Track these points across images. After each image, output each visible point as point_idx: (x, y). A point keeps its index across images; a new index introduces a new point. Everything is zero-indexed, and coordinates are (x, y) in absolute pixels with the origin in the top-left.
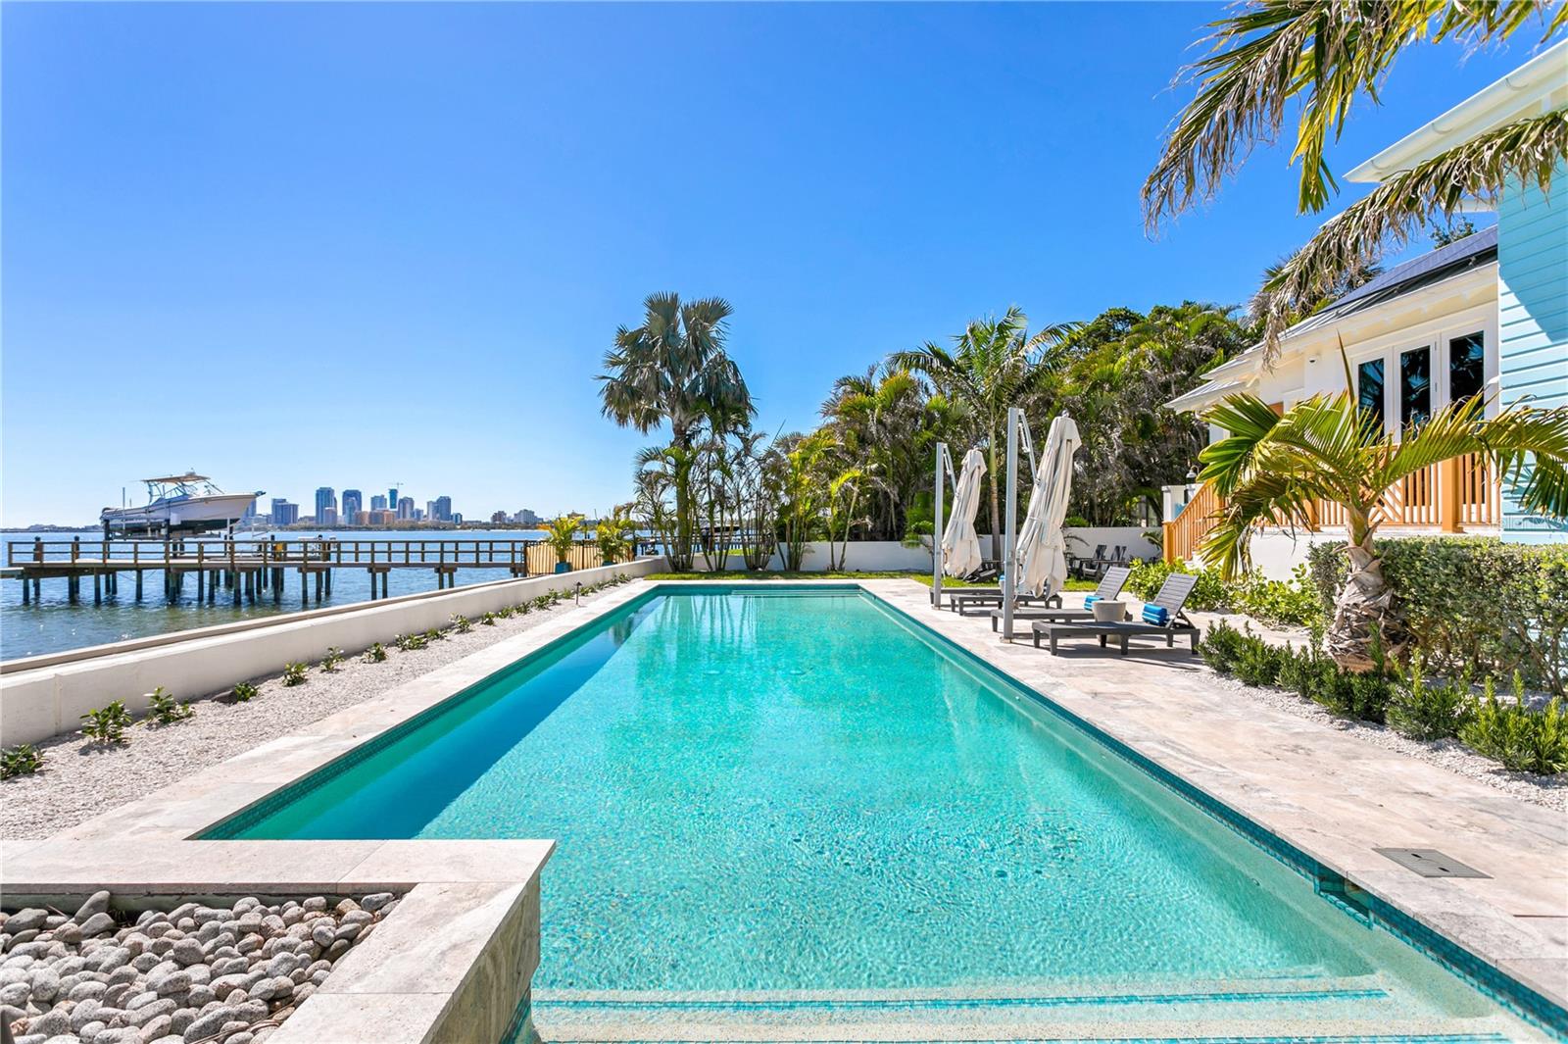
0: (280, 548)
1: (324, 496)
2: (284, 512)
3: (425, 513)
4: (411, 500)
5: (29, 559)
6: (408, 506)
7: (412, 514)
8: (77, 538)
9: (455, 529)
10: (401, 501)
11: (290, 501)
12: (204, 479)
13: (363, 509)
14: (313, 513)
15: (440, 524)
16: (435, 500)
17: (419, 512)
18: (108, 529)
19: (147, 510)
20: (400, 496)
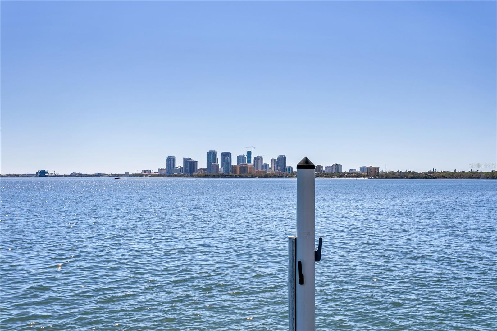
1: (211, 156)
2: (190, 165)
3: (270, 166)
4: (261, 157)
6: (259, 162)
7: (262, 167)
10: (254, 158)
11: (193, 159)
13: (233, 164)
14: (205, 167)
16: (276, 158)
17: (266, 166)
20: (254, 156)
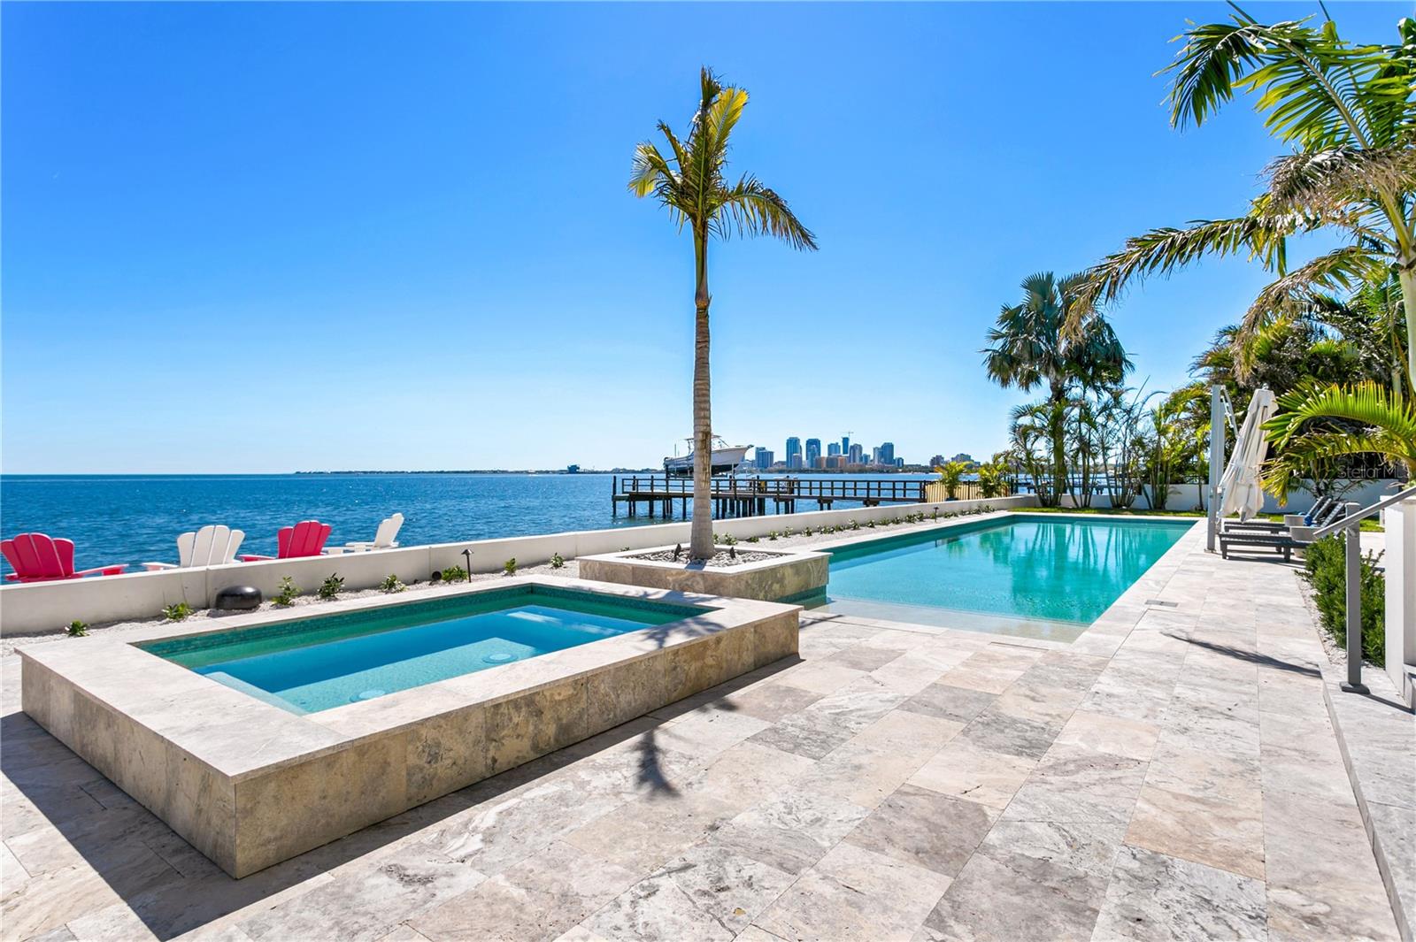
0: (763, 485)
1: (793, 444)
2: (764, 457)
3: (872, 458)
4: (860, 446)
5: (629, 489)
6: (857, 451)
7: (861, 459)
8: (652, 477)
9: (897, 472)
10: (852, 447)
11: (768, 449)
12: (718, 437)
13: (822, 455)
14: (784, 459)
15: (884, 467)
16: (880, 446)
17: (867, 457)
18: (668, 471)
19: (688, 458)
20: (851, 443)
